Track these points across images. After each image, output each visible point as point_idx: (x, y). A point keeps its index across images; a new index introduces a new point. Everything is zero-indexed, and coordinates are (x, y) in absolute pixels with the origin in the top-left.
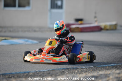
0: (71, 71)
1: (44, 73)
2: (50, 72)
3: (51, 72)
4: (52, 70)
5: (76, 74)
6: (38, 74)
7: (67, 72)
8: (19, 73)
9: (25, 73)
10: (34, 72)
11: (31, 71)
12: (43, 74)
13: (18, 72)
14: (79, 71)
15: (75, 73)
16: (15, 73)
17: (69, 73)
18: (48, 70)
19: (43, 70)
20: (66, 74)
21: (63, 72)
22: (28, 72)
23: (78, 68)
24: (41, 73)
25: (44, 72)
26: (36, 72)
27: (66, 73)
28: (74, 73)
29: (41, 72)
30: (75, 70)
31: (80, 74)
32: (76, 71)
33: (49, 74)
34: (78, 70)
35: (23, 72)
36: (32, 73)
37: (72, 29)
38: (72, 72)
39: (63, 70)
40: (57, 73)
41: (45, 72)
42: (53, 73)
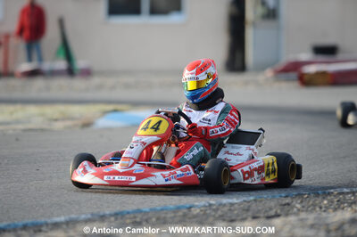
0: (311, 203)
1: (232, 208)
2: (249, 206)
3: (254, 206)
4: (255, 200)
5: (323, 209)
6: (216, 210)
7: (298, 206)
8: (162, 210)
9: (178, 208)
10: (205, 206)
11: (197, 204)
12: (230, 210)
13: (159, 208)
14: (332, 202)
15: (321, 208)
16: (151, 210)
17: (303, 207)
18: (245, 201)
19: (231, 201)
20: (295, 210)
21: (288, 204)
22: (188, 206)
23: (329, 194)
24: (226, 209)
25: (232, 204)
26: (210, 205)
27: (294, 206)
28: (318, 209)
29: (225, 205)
30: (320, 198)
31: (335, 210)
32: (325, 202)
33: (248, 210)
34: (329, 198)
35: (172, 207)
36: (198, 211)
37: (306, 78)
38: (314, 205)
39: (288, 200)
40: (271, 209)
41: (236, 206)
42: (260, 208)
